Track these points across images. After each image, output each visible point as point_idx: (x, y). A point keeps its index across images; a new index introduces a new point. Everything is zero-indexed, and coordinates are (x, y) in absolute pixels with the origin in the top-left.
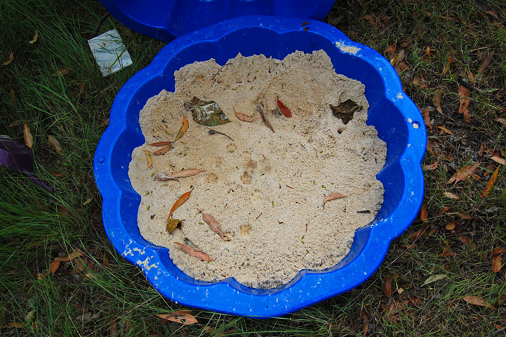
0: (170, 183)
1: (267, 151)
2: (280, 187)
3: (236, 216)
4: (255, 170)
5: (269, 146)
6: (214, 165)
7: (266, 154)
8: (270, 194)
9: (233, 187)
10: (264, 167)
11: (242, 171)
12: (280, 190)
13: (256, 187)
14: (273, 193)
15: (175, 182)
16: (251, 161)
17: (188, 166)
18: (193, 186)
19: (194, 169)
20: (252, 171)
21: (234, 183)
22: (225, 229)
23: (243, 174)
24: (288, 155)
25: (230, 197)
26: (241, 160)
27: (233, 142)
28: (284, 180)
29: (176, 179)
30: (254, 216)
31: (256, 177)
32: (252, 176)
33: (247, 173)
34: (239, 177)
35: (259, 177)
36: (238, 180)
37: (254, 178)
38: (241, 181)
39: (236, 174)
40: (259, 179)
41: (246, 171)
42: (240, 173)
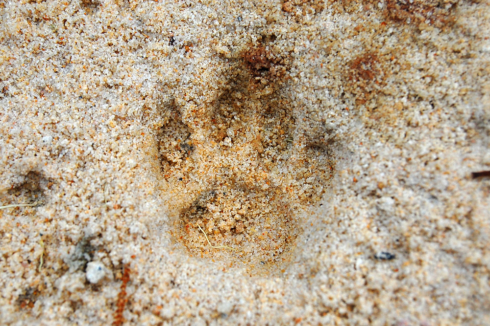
11: (204, 16)
23: (201, 75)
31: (411, 180)
32: (331, 141)
33: (274, 69)
34: (136, 108)
35: (455, 186)
36: (98, 154)
37: (373, 194)
38: (143, 178)
39: (104, 53)
40: (455, 217)
41: (273, 37)
42: (168, 55)
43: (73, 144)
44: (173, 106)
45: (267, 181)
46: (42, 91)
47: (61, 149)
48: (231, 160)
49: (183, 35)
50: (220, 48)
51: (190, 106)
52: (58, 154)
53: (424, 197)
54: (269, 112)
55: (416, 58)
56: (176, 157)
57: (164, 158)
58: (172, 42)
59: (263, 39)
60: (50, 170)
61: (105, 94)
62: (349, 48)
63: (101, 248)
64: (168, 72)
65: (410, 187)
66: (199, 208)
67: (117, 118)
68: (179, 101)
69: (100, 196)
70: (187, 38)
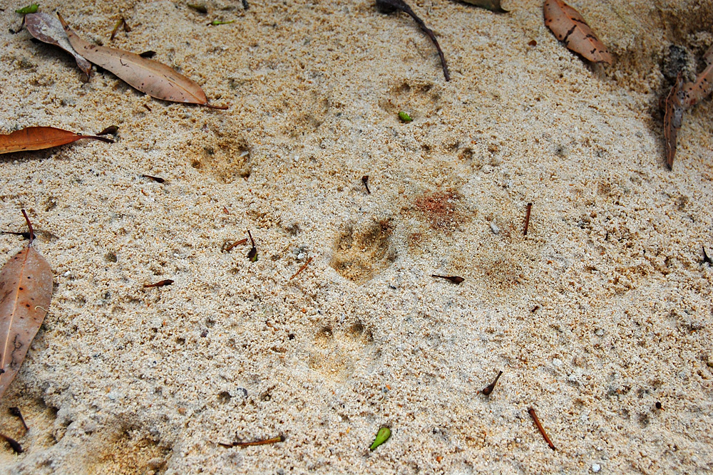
0: (51, 67)
1: (562, 205)
2: (487, 392)
3: (152, 357)
4: (436, 241)
5: (592, 193)
6: (283, 120)
7: (549, 211)
8: (408, 385)
9: (271, 240)
10: (491, 255)
11: (374, 206)
12: (478, 404)
13: (371, 312)
14: (430, 391)
15: (70, 76)
16: (453, 194)
17: (178, 58)
18: (122, 133)
19: (191, 83)
20: (415, 237)
21: (294, 230)
22: (45, 375)
23: (365, 223)
24: (654, 289)
25: (212, 266)
26: (412, 163)
27: (438, 81)
28: (542, 378)
29: (86, 73)
30: (232, 420)
31: (412, 270)
32: (396, 257)
33: (389, 229)
34: (338, 223)
35: (425, 276)
36: (320, 229)
37: (399, 271)
38: (330, 242)
39: (337, 203)
40: (420, 285)
41: (393, 220)
42: (357, 213)
43: (313, 223)
44: (351, 230)
45: (370, 266)
46: (311, 207)
47: (308, 223)
48: (362, 255)
49: (365, 209)
50: (375, 217)
51: (356, 232)
52: (307, 224)
53: (414, 276)
54: (382, 246)
55: (434, 240)
56: (344, 247)
57: (340, 247)
58: (360, 209)
59: (390, 219)
60: (302, 227)
61: (331, 215)
62: (414, 230)
63: (306, 251)
64: (354, 217)
65: (411, 272)
66: (344, 266)
67: (331, 223)
68: (354, 228)
69: (314, 239)
70: (366, 210)
